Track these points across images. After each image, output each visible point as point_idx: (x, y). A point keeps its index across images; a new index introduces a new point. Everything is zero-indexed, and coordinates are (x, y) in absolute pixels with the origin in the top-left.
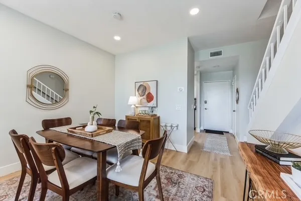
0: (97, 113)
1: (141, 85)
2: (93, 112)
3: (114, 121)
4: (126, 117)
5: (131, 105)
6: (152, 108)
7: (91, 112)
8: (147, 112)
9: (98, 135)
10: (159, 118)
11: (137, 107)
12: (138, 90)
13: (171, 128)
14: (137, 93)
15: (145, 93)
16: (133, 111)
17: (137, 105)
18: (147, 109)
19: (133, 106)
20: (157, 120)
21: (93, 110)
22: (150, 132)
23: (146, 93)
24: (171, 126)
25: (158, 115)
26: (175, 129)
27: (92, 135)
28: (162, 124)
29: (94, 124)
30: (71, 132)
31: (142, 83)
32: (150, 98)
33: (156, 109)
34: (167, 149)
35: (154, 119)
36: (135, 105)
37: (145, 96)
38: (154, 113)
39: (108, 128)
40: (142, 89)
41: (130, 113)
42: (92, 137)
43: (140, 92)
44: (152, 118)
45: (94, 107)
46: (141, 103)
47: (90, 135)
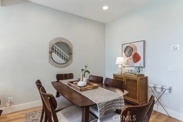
0: (87, 71)
1: (127, 47)
2: (84, 70)
3: (102, 78)
4: (114, 75)
5: (119, 65)
6: (139, 68)
7: (83, 70)
8: (133, 72)
9: (86, 90)
10: (146, 78)
11: (124, 67)
12: (125, 52)
13: (162, 90)
14: (124, 54)
15: (131, 53)
16: (120, 71)
17: (123, 65)
18: (133, 69)
19: (120, 66)
20: (145, 80)
21: (84, 68)
22: (136, 91)
23: (133, 54)
24: (162, 88)
25: (146, 75)
26: (167, 91)
27: (81, 89)
28: (150, 84)
29: (84, 80)
30: (69, 85)
31: (128, 45)
32: (136, 58)
33: (144, 69)
34: (156, 112)
35: (141, 79)
36: (122, 65)
37: (131, 57)
38: (141, 73)
39: (95, 85)
40: (128, 50)
41: (118, 72)
42: (81, 91)
43: (127, 53)
44: (139, 78)
45: (86, 67)
46: (127, 63)
47: (79, 89)
